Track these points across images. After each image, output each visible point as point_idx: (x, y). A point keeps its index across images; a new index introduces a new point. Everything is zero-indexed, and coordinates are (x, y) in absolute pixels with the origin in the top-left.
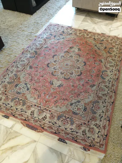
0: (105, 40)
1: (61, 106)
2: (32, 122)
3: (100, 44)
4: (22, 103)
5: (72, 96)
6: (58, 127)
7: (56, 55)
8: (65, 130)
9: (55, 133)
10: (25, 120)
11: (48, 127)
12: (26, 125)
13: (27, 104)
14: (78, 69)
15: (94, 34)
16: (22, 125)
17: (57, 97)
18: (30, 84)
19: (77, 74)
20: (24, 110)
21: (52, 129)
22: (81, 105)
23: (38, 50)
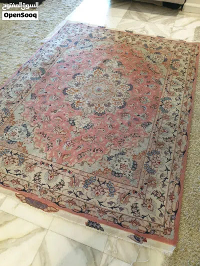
0: (163, 47)
1: (90, 163)
2: (37, 193)
3: (156, 55)
4: (18, 159)
5: (111, 143)
6: (85, 201)
7: (79, 74)
8: (100, 206)
9: (81, 212)
10: (24, 190)
11: (67, 201)
12: (25, 199)
13: (27, 161)
14: (119, 96)
15: (145, 38)
16: (18, 200)
17: (82, 147)
18: (33, 125)
19: (118, 106)
20: (22, 173)
21: (76, 204)
22: (127, 159)
23: (46, 67)
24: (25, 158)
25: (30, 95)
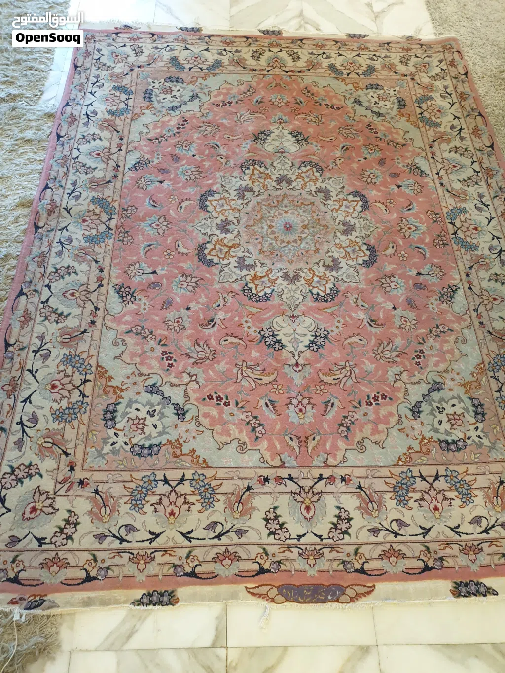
2: (300, 564)
5: (397, 369)
6: (420, 538)
7: (210, 193)
8: (457, 537)
9: (427, 569)
10: (262, 571)
11: (380, 557)
12: (280, 593)
13: (221, 490)
16: (263, 603)
19: (360, 261)
20: (228, 526)
21: (404, 556)
23: (108, 193)
24: (213, 483)
25: (112, 292)
